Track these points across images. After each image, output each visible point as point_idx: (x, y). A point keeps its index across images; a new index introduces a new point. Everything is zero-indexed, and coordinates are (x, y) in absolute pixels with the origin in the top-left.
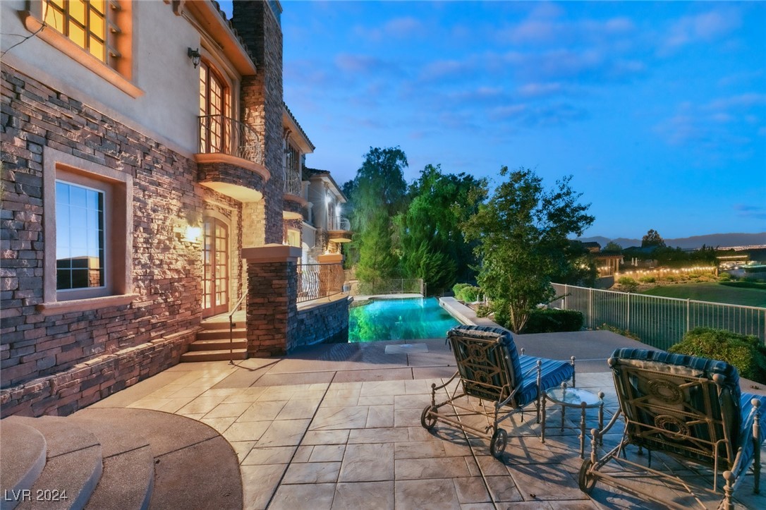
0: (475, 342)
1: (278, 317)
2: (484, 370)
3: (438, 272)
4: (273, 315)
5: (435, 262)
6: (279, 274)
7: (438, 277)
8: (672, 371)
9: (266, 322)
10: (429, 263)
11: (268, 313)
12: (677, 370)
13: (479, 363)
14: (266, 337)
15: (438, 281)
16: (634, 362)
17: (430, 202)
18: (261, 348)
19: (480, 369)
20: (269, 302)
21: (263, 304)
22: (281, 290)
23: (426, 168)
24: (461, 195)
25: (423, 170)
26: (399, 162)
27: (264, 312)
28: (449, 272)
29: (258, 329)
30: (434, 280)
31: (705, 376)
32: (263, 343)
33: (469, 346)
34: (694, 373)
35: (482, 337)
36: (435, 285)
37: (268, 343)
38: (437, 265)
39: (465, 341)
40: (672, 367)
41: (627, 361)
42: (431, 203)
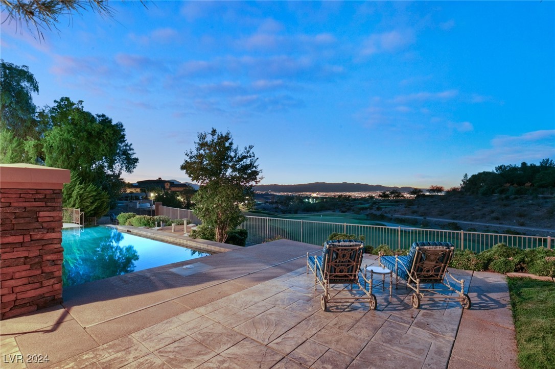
0: (345, 250)
1: (49, 257)
2: (344, 265)
3: (92, 203)
4: (40, 256)
5: (89, 192)
6: (49, 204)
7: (94, 207)
8: (438, 249)
9: (28, 267)
10: (83, 193)
11: (31, 255)
12: (439, 248)
13: (342, 262)
14: (28, 287)
15: (93, 210)
16: (425, 247)
17: (73, 135)
18: (17, 303)
19: (341, 265)
20: (31, 240)
21: (22, 244)
22: (53, 225)
23: (62, 99)
24: (107, 134)
25: (59, 100)
26: (25, 84)
27: (25, 254)
28: (103, 202)
29: (12, 279)
30: (89, 210)
31: (448, 248)
32: (20, 296)
33: (339, 252)
34: (445, 248)
35: (351, 246)
36: (89, 214)
37: (32, 293)
38: (92, 196)
39: (338, 250)
40: (438, 247)
41: (422, 247)
42: (75, 136)
